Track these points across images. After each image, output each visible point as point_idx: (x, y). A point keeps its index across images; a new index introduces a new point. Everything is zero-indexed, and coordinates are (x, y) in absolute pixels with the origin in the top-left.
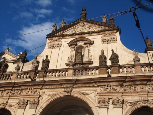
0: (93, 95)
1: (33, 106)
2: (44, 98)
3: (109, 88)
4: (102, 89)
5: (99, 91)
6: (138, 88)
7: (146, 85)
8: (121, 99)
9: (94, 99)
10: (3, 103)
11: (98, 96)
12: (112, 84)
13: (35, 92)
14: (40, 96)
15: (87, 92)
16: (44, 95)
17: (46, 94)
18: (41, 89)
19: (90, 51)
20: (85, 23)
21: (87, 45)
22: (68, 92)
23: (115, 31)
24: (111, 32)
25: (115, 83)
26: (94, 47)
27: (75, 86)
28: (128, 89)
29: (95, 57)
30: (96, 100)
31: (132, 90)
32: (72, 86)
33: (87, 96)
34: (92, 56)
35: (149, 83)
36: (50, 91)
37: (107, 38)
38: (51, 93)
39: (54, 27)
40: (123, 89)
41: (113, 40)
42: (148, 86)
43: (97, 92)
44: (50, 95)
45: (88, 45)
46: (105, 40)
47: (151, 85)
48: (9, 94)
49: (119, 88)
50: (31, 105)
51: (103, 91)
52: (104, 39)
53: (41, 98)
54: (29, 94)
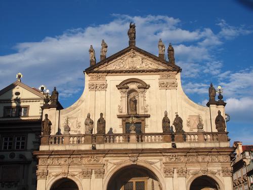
0: (158, 165)
1: (99, 175)
2: (109, 167)
3: (174, 158)
4: (167, 158)
5: (164, 161)
6: (200, 159)
7: (207, 155)
8: (185, 169)
9: (160, 168)
10: (63, 172)
11: (163, 166)
12: (176, 154)
13: (98, 161)
14: (104, 165)
15: (153, 161)
16: (108, 164)
17: (110, 163)
18: (104, 157)
19: (146, 99)
20: (136, 53)
21: (141, 90)
22: (134, 161)
23: (176, 72)
24: (171, 72)
25: (179, 154)
26: (150, 92)
27: (141, 155)
28: (191, 159)
29: (152, 107)
30: (162, 170)
31: (194, 160)
32: (137, 155)
33: (153, 165)
34: (148, 106)
35: (209, 154)
36: (114, 159)
37: (165, 81)
38: (115, 161)
39: (92, 53)
40: (186, 159)
41: (173, 85)
42: (208, 156)
43: (162, 162)
44: (114, 164)
45: (143, 90)
46: (164, 83)
47: (211, 156)
48: (67, 162)
49: (182, 159)
50: (96, 175)
51: (168, 161)
52: (162, 82)
53: (105, 167)
54: (91, 162)
